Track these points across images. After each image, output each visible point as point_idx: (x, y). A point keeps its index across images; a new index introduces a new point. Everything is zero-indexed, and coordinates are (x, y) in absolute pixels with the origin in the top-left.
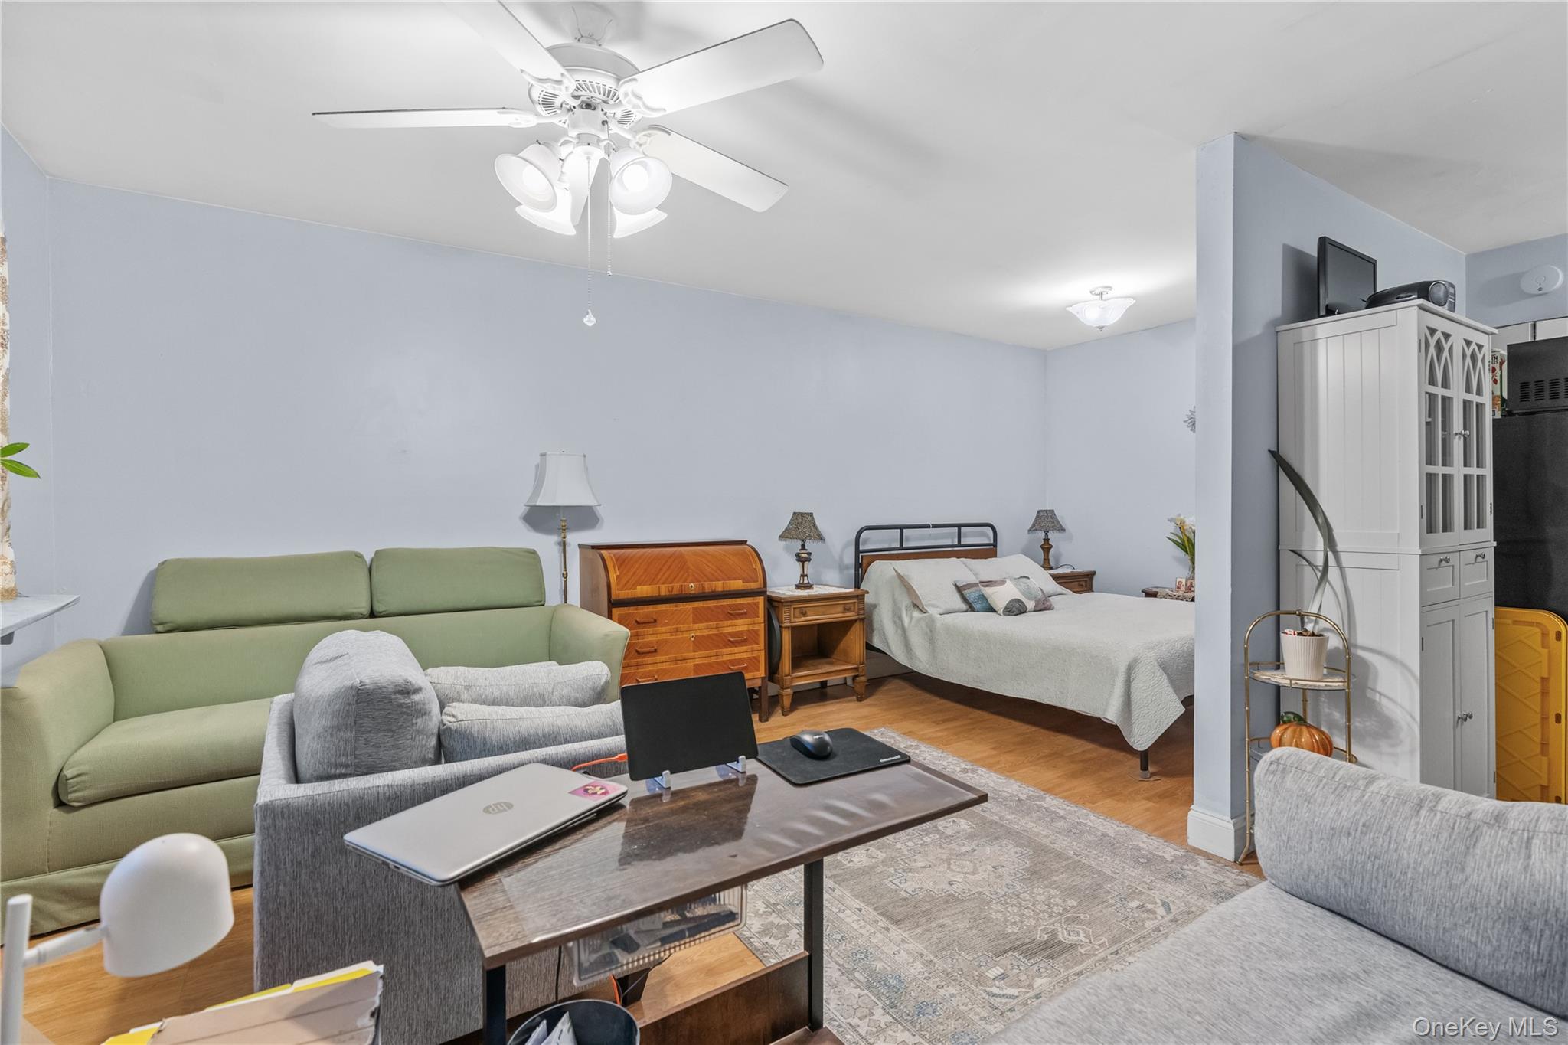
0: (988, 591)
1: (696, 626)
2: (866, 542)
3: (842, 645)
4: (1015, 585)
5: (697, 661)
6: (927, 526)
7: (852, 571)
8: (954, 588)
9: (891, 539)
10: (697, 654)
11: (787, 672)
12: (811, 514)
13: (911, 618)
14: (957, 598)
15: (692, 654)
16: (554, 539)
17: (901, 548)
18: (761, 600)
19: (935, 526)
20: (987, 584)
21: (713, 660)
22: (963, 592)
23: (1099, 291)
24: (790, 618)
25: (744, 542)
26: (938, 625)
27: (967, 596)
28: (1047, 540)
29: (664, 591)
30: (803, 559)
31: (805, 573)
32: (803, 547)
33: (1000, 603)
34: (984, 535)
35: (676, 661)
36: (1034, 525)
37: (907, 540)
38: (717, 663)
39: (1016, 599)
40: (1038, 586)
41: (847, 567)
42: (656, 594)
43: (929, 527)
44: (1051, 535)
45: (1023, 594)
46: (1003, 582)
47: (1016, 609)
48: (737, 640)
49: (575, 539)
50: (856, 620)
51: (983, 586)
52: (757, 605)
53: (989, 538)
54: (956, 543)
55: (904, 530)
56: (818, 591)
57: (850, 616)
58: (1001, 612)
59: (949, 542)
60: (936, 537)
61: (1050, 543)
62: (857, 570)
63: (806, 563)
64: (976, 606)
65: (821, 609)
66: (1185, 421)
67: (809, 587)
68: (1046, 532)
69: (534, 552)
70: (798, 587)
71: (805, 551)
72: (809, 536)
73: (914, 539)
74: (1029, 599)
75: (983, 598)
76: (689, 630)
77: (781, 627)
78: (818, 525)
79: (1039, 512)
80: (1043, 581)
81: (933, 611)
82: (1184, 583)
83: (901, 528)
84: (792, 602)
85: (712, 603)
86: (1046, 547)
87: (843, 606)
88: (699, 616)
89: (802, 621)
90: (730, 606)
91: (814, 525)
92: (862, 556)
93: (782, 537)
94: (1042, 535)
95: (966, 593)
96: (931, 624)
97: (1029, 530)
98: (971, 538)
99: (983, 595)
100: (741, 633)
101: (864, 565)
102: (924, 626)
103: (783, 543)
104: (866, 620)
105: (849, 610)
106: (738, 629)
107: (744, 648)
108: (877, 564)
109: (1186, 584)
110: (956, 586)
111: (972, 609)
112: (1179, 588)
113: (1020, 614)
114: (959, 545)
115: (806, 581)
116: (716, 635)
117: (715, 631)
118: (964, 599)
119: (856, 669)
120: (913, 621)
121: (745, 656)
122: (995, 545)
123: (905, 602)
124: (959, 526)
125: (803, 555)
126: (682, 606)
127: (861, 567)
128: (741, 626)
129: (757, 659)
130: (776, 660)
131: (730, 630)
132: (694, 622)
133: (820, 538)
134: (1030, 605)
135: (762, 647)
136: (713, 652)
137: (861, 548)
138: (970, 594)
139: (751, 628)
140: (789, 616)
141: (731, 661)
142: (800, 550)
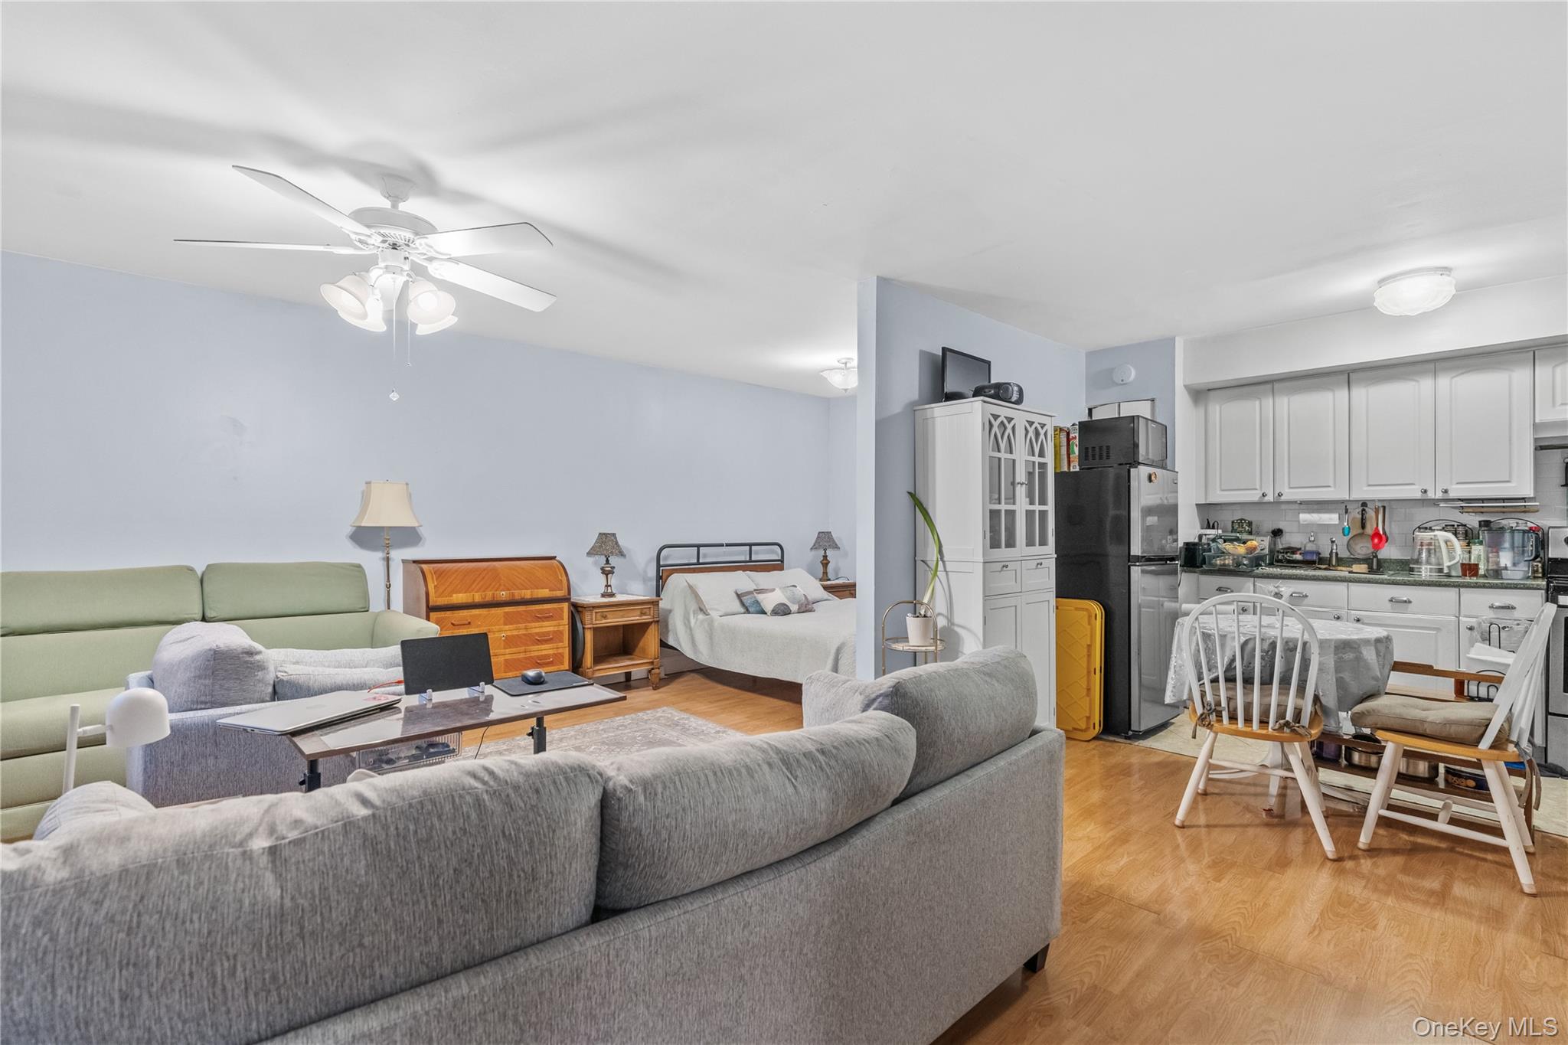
0: (760, 597)
1: (507, 627)
2: (666, 558)
3: (641, 644)
4: (783, 592)
5: (508, 657)
6: (722, 545)
7: (654, 583)
8: (735, 595)
9: (688, 556)
10: (508, 651)
11: (589, 666)
12: (614, 535)
13: (697, 620)
14: (737, 603)
15: (502, 651)
16: (380, 555)
17: (698, 563)
18: (565, 605)
19: (728, 545)
20: (760, 591)
21: (522, 656)
22: (742, 598)
23: (844, 361)
24: (592, 620)
25: (554, 558)
26: (716, 624)
27: (745, 601)
29: (477, 598)
30: (607, 572)
31: (609, 583)
32: (607, 561)
33: (769, 607)
34: (773, 552)
36: (814, 545)
37: (705, 556)
38: (526, 658)
39: (782, 603)
40: (803, 592)
41: (650, 579)
42: (470, 600)
43: (724, 546)
44: (829, 553)
45: (788, 599)
46: (773, 590)
47: (782, 611)
48: (544, 639)
49: (398, 555)
50: (652, 622)
51: (757, 593)
52: (562, 610)
53: (776, 555)
54: (748, 559)
55: (701, 548)
56: (620, 598)
57: (646, 619)
58: (770, 613)
59: (742, 558)
60: (730, 554)
61: (828, 559)
62: (658, 582)
63: (609, 576)
64: (751, 609)
65: (621, 613)
67: (612, 595)
68: (825, 550)
69: (359, 566)
70: (603, 596)
71: (608, 566)
72: (612, 553)
73: (709, 555)
74: (794, 603)
75: (757, 602)
76: (500, 630)
77: (584, 628)
78: (620, 543)
79: (818, 533)
80: (813, 588)
81: (714, 614)
83: (698, 546)
84: (593, 607)
85: (521, 608)
86: (825, 563)
87: (640, 611)
88: (509, 620)
89: (603, 623)
90: (538, 610)
91: (617, 543)
92: (662, 570)
93: (589, 554)
94: (821, 552)
95: (744, 599)
96: (711, 623)
97: (812, 549)
98: (761, 554)
99: (757, 600)
100: (548, 633)
101: (664, 577)
102: (706, 626)
103: (591, 560)
104: (662, 622)
105: (645, 614)
106: (544, 629)
107: (550, 646)
108: (674, 576)
110: (737, 593)
111: (748, 611)
113: (785, 615)
114: (751, 561)
115: (609, 590)
116: (524, 635)
117: (524, 632)
118: (743, 604)
119: (652, 663)
120: (698, 622)
121: (550, 652)
122: (782, 561)
123: (693, 606)
124: (750, 545)
125: (607, 569)
126: (494, 611)
127: (661, 579)
128: (548, 627)
129: (562, 655)
130: (579, 656)
131: (537, 630)
132: (505, 624)
133: (622, 554)
134: (794, 608)
135: (567, 645)
136: (522, 649)
137: (661, 563)
138: (747, 600)
139: (556, 629)
140: (592, 619)
141: (538, 657)
142: (605, 564)
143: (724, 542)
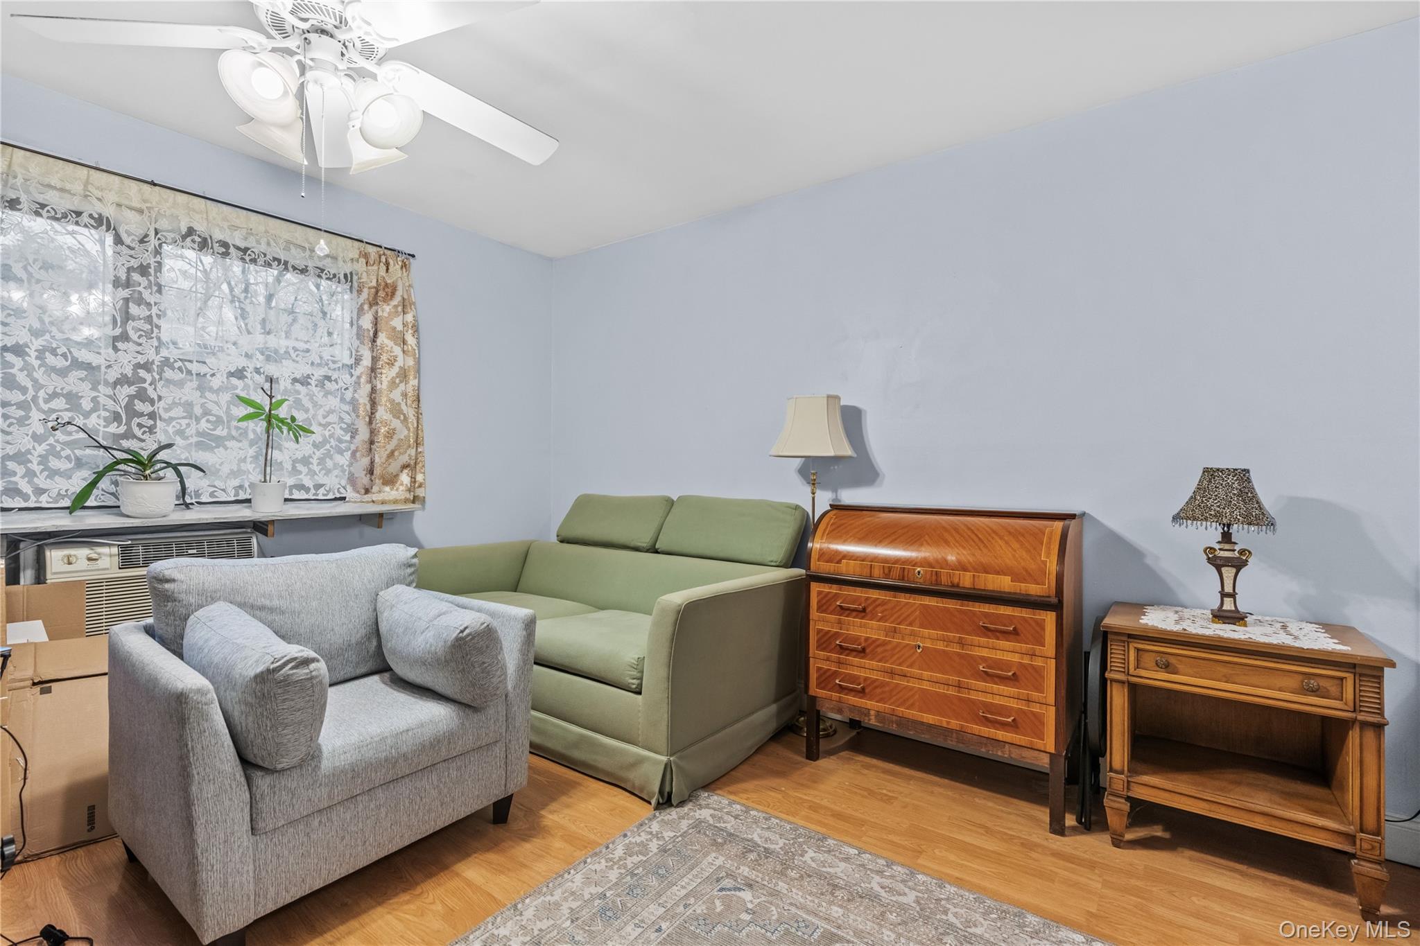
1: (926, 632)
10: (926, 674)
11: (1120, 767)
12: (1244, 473)
15: (917, 672)
18: (1049, 617)
21: (951, 692)
24: (1138, 670)
30: (1223, 562)
32: (1227, 537)
35: (892, 673)
38: (960, 699)
42: (866, 573)
48: (997, 674)
50: (1360, 724)
52: (1041, 625)
56: (1259, 634)
57: (1324, 706)
63: (1229, 573)
67: (1237, 618)
70: (1220, 616)
71: (1227, 546)
76: (913, 634)
77: (1105, 678)
78: (1257, 495)
84: (1130, 636)
85: (952, 604)
87: (1300, 677)
88: (929, 619)
89: (1155, 677)
90: (986, 615)
91: (1251, 494)
93: (1176, 518)
100: (1006, 664)
106: (999, 655)
107: (1012, 690)
115: (1228, 605)
116: (959, 654)
117: (957, 649)
121: (1013, 704)
125: (1223, 554)
126: (903, 598)
128: (1007, 652)
131: (985, 653)
132: (922, 626)
133: (1260, 521)
135: (1051, 700)
136: (954, 678)
139: (1026, 661)
140: (1126, 661)
141: (988, 707)
142: (1219, 542)
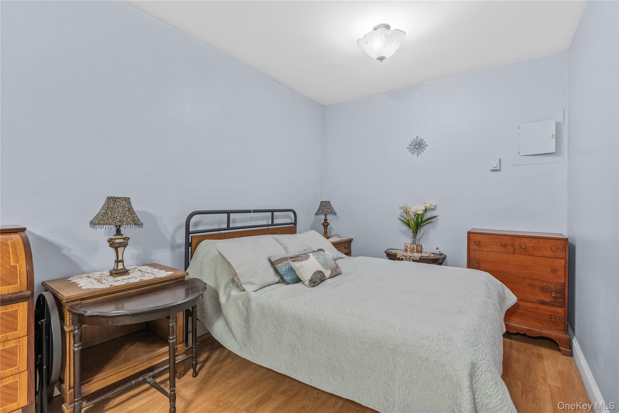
0: (296, 265)
2: (195, 224)
4: (317, 258)
6: (249, 211)
7: (183, 250)
8: (268, 262)
9: (219, 222)
12: (127, 200)
13: (229, 296)
14: (271, 271)
17: (228, 228)
18: (24, 307)
19: (255, 211)
20: (296, 258)
22: (276, 266)
25: (19, 231)
27: (279, 269)
28: (326, 220)
30: (117, 245)
31: (120, 258)
32: (118, 232)
33: (307, 276)
34: (288, 217)
36: (319, 211)
37: (234, 221)
39: (318, 271)
41: (179, 246)
43: (251, 212)
44: (329, 217)
45: (323, 265)
46: (307, 257)
47: (318, 279)
51: (292, 261)
53: (291, 218)
54: (270, 223)
55: (231, 214)
56: (136, 277)
58: (307, 283)
59: (265, 223)
60: (256, 219)
61: (328, 222)
62: (187, 249)
63: (120, 250)
64: (287, 278)
66: (407, 148)
67: (125, 272)
68: (326, 215)
70: (115, 273)
71: (120, 237)
72: (124, 221)
73: (238, 221)
74: (327, 269)
75: (291, 270)
78: (134, 209)
79: (321, 202)
80: (330, 250)
81: (249, 288)
82: (409, 247)
83: (229, 213)
84: (82, 299)
86: (326, 225)
91: (131, 210)
92: (192, 237)
93: (93, 224)
94: (322, 217)
95: (279, 266)
96: (248, 301)
97: (316, 214)
98: (281, 219)
99: (292, 268)
101: (194, 244)
102: (240, 304)
108: (205, 243)
109: (411, 248)
110: (270, 260)
111: (283, 280)
112: (406, 250)
113: (321, 282)
114: (272, 224)
115: (120, 266)
118: (277, 272)
120: (230, 300)
122: (295, 224)
124: (272, 211)
125: (117, 241)
127: (190, 247)
133: (137, 223)
134: (327, 273)
135: (24, 367)
137: (191, 229)
138: (282, 267)
142: (115, 235)
143: (252, 208)
